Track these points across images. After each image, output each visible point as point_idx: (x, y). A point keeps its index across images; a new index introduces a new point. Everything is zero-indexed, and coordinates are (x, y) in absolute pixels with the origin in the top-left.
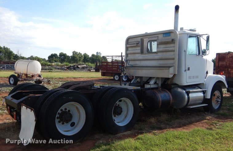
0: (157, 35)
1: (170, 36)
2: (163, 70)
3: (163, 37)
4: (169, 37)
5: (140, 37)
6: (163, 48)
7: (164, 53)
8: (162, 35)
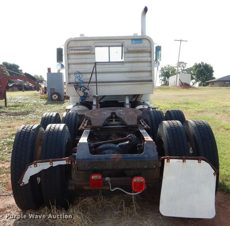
0: (122, 41)
1: (141, 43)
2: (143, 85)
3: (132, 43)
4: (141, 45)
5: (92, 40)
6: (133, 57)
7: (135, 64)
8: (130, 41)
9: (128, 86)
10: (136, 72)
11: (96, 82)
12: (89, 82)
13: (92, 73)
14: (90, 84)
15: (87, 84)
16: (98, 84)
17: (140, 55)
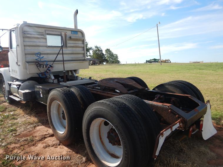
0: (65, 31)
1: (77, 34)
2: (83, 62)
4: (77, 35)
5: (43, 28)
6: (73, 44)
7: (74, 49)
8: (70, 32)
9: (74, 64)
10: (75, 54)
11: (63, 61)
12: (54, 61)
13: (58, 54)
14: (55, 63)
15: (52, 63)
16: (64, 62)
17: (77, 42)
